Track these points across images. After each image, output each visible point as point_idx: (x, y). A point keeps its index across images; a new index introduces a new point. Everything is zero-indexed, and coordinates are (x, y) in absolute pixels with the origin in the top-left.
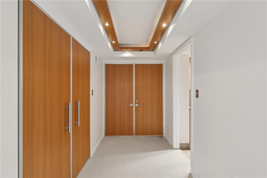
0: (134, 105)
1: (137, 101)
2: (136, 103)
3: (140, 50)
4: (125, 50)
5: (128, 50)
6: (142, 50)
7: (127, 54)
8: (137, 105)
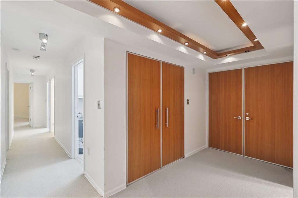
0: (244, 118)
1: (247, 114)
2: (246, 116)
3: (245, 51)
4: (226, 55)
5: (229, 55)
6: (248, 51)
7: (229, 59)
8: (247, 118)
